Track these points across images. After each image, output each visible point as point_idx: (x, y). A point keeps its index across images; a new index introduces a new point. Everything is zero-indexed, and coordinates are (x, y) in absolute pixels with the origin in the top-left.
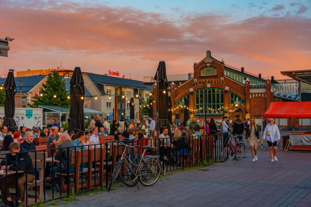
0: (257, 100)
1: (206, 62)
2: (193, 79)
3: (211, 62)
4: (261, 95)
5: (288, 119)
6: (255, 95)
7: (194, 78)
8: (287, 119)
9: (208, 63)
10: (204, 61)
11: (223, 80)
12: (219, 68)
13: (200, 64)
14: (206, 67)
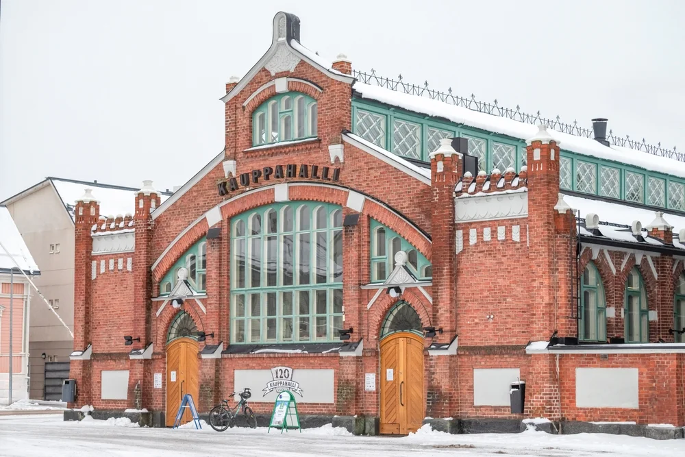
0: (489, 261)
1: (273, 74)
2: (221, 163)
3: (292, 70)
4: (508, 232)
5: (641, 374)
6: (480, 235)
7: (223, 157)
8: (634, 372)
9: (280, 75)
10: (264, 70)
11: (341, 160)
12: (324, 99)
13: (251, 83)
14: (274, 95)
